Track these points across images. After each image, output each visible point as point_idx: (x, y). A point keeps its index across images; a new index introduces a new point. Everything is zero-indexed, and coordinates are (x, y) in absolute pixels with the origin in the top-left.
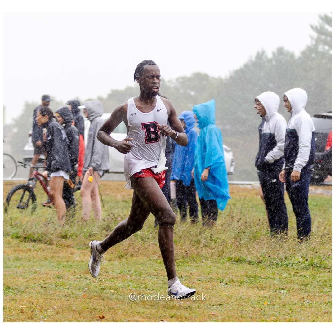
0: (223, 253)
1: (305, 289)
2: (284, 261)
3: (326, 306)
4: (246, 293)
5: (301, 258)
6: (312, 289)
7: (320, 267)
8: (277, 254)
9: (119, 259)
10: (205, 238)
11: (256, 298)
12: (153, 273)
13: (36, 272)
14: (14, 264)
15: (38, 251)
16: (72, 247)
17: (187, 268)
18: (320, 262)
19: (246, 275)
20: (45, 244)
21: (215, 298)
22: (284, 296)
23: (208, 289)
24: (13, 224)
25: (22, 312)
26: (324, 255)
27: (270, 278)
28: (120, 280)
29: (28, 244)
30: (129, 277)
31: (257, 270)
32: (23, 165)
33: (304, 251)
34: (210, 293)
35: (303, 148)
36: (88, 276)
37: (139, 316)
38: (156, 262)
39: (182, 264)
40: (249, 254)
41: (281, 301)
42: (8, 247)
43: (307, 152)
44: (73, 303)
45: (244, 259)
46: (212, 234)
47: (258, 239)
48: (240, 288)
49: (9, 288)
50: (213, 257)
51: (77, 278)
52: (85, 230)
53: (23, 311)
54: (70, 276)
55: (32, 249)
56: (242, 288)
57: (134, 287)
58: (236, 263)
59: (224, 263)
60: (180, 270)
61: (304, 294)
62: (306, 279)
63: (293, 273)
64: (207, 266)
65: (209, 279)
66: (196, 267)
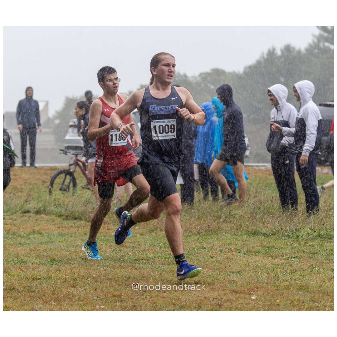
0: (241, 226)
1: (313, 257)
2: (295, 232)
4: (262, 261)
5: (310, 229)
6: (320, 257)
8: (289, 226)
9: (150, 233)
10: (225, 214)
11: (271, 266)
13: (77, 246)
14: (58, 239)
15: (79, 227)
16: (109, 224)
17: (210, 241)
18: (327, 234)
19: (262, 246)
20: (84, 221)
21: (234, 266)
22: (295, 264)
23: (228, 258)
24: (56, 204)
25: (65, 281)
26: (330, 227)
27: (283, 248)
28: (151, 252)
29: (71, 221)
30: (158, 249)
31: (272, 241)
32: (64, 152)
33: (312, 224)
34: (230, 262)
35: (310, 135)
36: (123, 249)
37: (168, 283)
39: (206, 237)
40: (264, 228)
41: (292, 268)
42: (53, 225)
43: (313, 138)
44: (110, 272)
45: (259, 232)
46: (231, 210)
47: (271, 214)
48: (256, 257)
49: (54, 260)
50: (232, 231)
51: (114, 250)
53: (67, 280)
54: (107, 249)
55: (74, 226)
56: (258, 257)
57: (163, 258)
58: (252, 235)
59: (242, 236)
60: (204, 242)
61: (313, 261)
62: (314, 248)
63: (302, 243)
64: (228, 238)
65: (229, 250)
66: (217, 239)
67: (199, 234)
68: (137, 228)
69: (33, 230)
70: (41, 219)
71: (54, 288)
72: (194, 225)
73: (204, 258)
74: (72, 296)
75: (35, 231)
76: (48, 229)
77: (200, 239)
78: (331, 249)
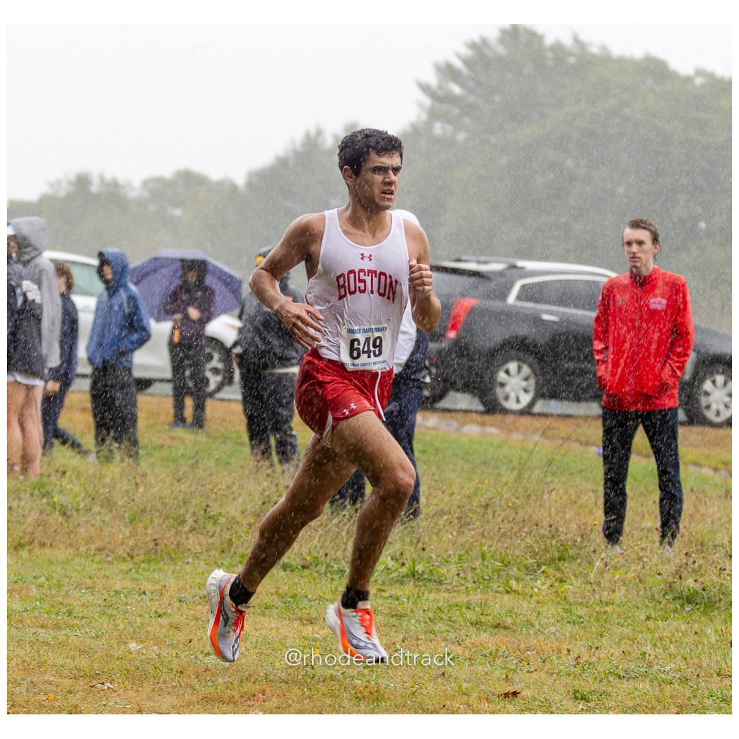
0: (232, 545)
1: (397, 624)
4: (277, 629)
5: (392, 559)
6: (412, 626)
7: (430, 580)
8: (342, 549)
9: (15, 552)
10: (194, 513)
11: (297, 641)
12: (85, 583)
17: (156, 575)
18: (430, 570)
19: (277, 593)
23: (199, 619)
26: (438, 556)
27: (327, 600)
28: (16, 596)
30: (34, 590)
31: (300, 583)
33: (397, 546)
34: (203, 628)
38: (92, 561)
39: (146, 566)
46: (208, 506)
48: (264, 618)
50: (210, 554)
56: (268, 619)
57: (45, 611)
59: (233, 567)
60: (142, 577)
61: (395, 635)
62: (399, 604)
64: (198, 572)
65: (200, 598)
66: (174, 572)
67: (132, 557)
72: (121, 536)
73: (141, 616)
77: (133, 570)
78: (439, 608)
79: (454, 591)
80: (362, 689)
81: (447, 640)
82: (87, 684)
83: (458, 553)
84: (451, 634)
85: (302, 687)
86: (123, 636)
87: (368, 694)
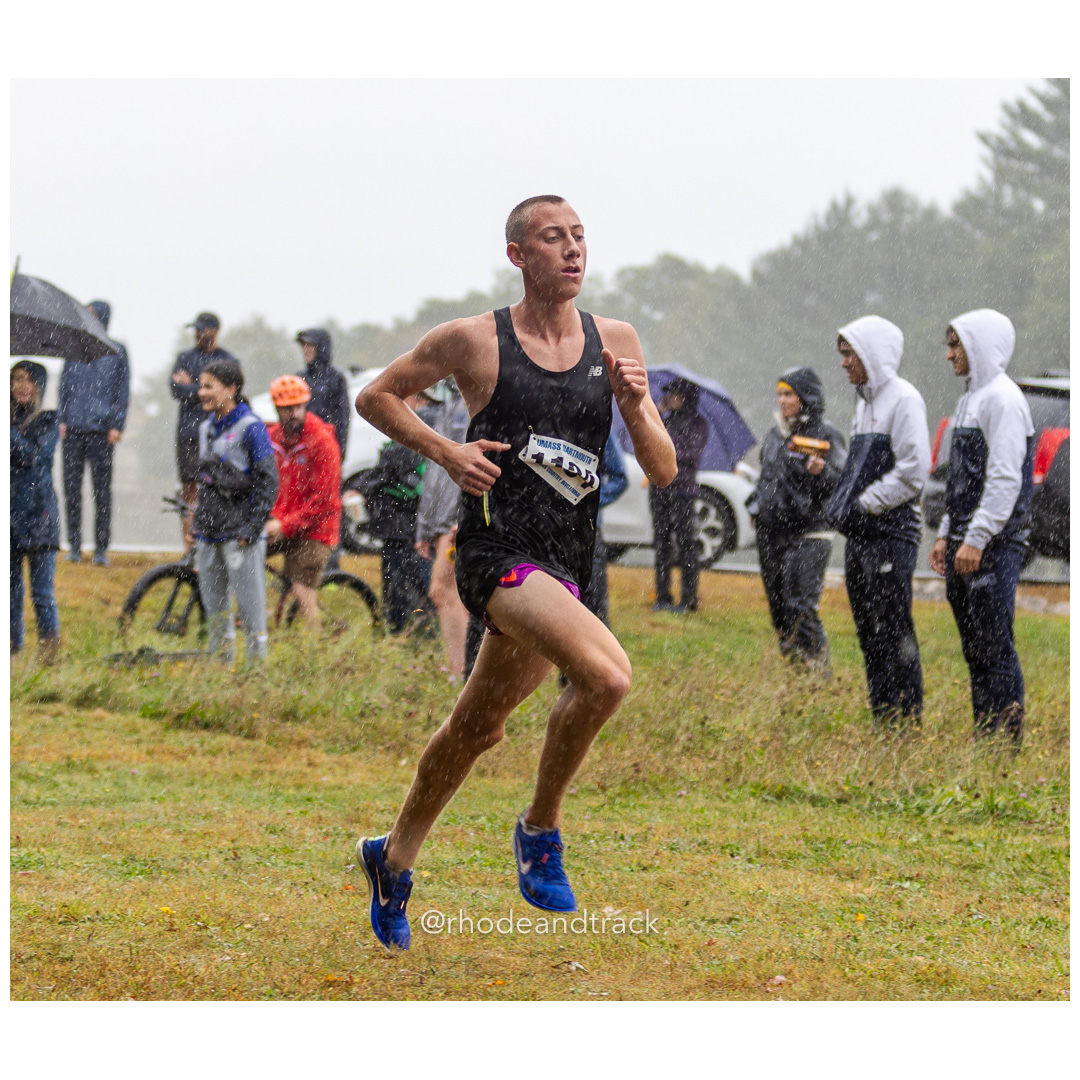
0: (740, 771)
1: (971, 879)
2: (913, 797)
3: (1032, 929)
5: (962, 789)
6: (993, 881)
8: (892, 776)
10: (688, 728)
11: (834, 903)
13: (208, 816)
14: (148, 792)
15: (214, 755)
16: (312, 746)
17: (637, 814)
18: (1015, 805)
19: (805, 836)
20: (234, 734)
21: (717, 901)
22: (911, 899)
23: (698, 873)
24: (146, 676)
25: (170, 930)
26: (1025, 785)
27: (873, 846)
28: (448, 843)
29: (188, 734)
30: (472, 834)
31: (836, 823)
32: (177, 507)
33: (969, 772)
34: (704, 885)
35: (997, 483)
36: (357, 831)
39: (624, 801)
40: (813, 777)
41: (902, 914)
42: (131, 743)
43: (1006, 493)
45: (798, 790)
46: (706, 717)
47: (838, 735)
48: (786, 872)
50: (711, 783)
51: (327, 835)
52: (349, 698)
53: (176, 927)
54: (308, 829)
55: (199, 751)
56: (792, 873)
57: (488, 864)
58: (775, 800)
59: (742, 801)
60: (618, 817)
61: (968, 893)
62: (973, 851)
63: (936, 834)
64: (695, 808)
65: (699, 845)
66: (661, 809)
67: (604, 789)
68: (404, 762)
69: (69, 758)
70: (95, 725)
71: (134, 951)
73: (618, 869)
74: (193, 981)
75: (74, 763)
76: (116, 756)
77: (606, 807)
78: (1028, 856)
79: (1049, 833)
80: (924, 968)
81: (1040, 900)
82: (547, 963)
83: (1052, 780)
84: (1045, 892)
85: (842, 967)
86: (595, 898)
87: (933, 976)
